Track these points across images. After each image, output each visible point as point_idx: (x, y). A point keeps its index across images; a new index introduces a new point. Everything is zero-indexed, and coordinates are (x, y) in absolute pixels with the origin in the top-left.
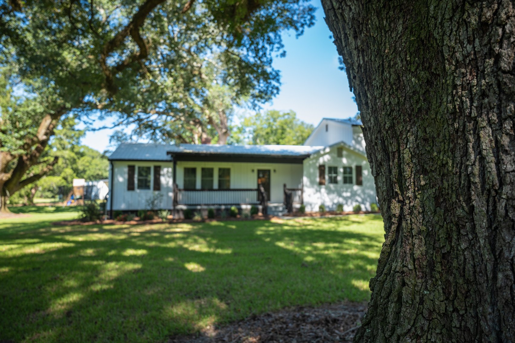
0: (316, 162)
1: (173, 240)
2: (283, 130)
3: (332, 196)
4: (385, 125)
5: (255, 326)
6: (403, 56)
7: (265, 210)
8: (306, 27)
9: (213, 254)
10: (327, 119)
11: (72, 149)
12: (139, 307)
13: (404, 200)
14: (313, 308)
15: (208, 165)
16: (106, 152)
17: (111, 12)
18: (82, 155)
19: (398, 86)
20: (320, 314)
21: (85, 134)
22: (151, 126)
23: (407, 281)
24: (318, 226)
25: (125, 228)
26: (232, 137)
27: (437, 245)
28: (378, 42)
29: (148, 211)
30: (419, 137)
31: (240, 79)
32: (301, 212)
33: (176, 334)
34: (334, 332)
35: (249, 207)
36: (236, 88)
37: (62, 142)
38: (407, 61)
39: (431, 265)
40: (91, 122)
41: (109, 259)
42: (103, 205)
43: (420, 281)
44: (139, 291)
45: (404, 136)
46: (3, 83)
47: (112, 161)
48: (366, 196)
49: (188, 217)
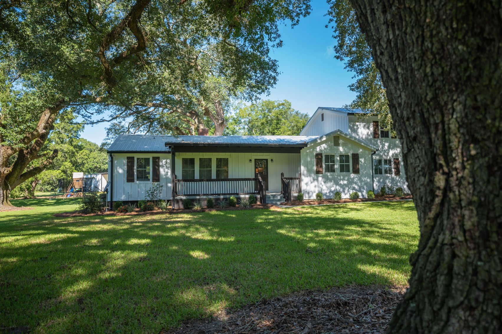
0: (313, 150)
1: (175, 229)
2: (278, 119)
3: (329, 184)
4: (426, 96)
5: (266, 310)
6: (447, 24)
7: (263, 199)
8: (301, 16)
9: (217, 241)
10: (323, 108)
11: (71, 143)
12: (150, 294)
13: (450, 172)
14: (322, 292)
15: (206, 155)
16: (104, 145)
17: (108, 6)
18: (80, 148)
19: (442, 55)
20: (329, 297)
21: (84, 127)
22: (149, 118)
23: (457, 252)
24: (317, 213)
25: (127, 219)
26: (227, 128)
27: (492, 215)
28: (416, 12)
29: (148, 201)
30: (467, 106)
31: (236, 69)
32: (299, 200)
33: (188, 319)
34: (347, 315)
35: (247, 196)
36: (233, 79)
37: (61, 136)
38: (452, 28)
39: (486, 236)
40: (89, 115)
41: (114, 248)
42: (104, 197)
43: (472, 252)
44: (147, 279)
45: (450, 106)
46: (2, 77)
47: (111, 153)
48: (363, 183)
49: (188, 206)
